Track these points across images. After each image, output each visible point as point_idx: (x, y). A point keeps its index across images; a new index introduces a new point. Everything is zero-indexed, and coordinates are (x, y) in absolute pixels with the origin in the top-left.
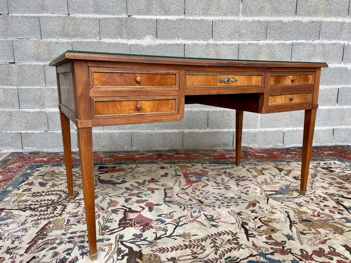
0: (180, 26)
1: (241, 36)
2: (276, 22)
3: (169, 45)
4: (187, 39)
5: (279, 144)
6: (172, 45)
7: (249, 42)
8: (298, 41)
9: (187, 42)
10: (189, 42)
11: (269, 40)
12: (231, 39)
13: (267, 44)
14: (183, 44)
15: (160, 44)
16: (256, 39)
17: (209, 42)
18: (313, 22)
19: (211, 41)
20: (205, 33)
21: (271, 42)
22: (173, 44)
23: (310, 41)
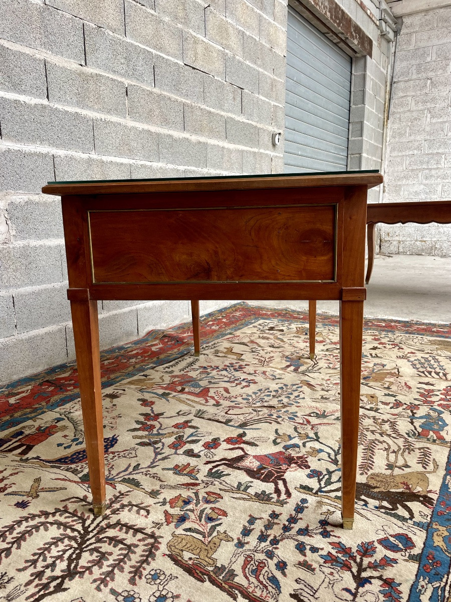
0: (42, 118)
1: (131, 153)
2: (167, 136)
3: (25, 153)
4: (57, 146)
5: (185, 316)
6: (31, 155)
7: (143, 162)
8: (189, 168)
9: (58, 151)
10: (61, 152)
11: (162, 162)
12: (121, 155)
13: (161, 168)
14: (50, 154)
15: (9, 151)
16: (148, 158)
17: (91, 156)
18: (200, 143)
19: (94, 156)
20: (83, 139)
21: (164, 166)
22: (32, 152)
23: (200, 169)
